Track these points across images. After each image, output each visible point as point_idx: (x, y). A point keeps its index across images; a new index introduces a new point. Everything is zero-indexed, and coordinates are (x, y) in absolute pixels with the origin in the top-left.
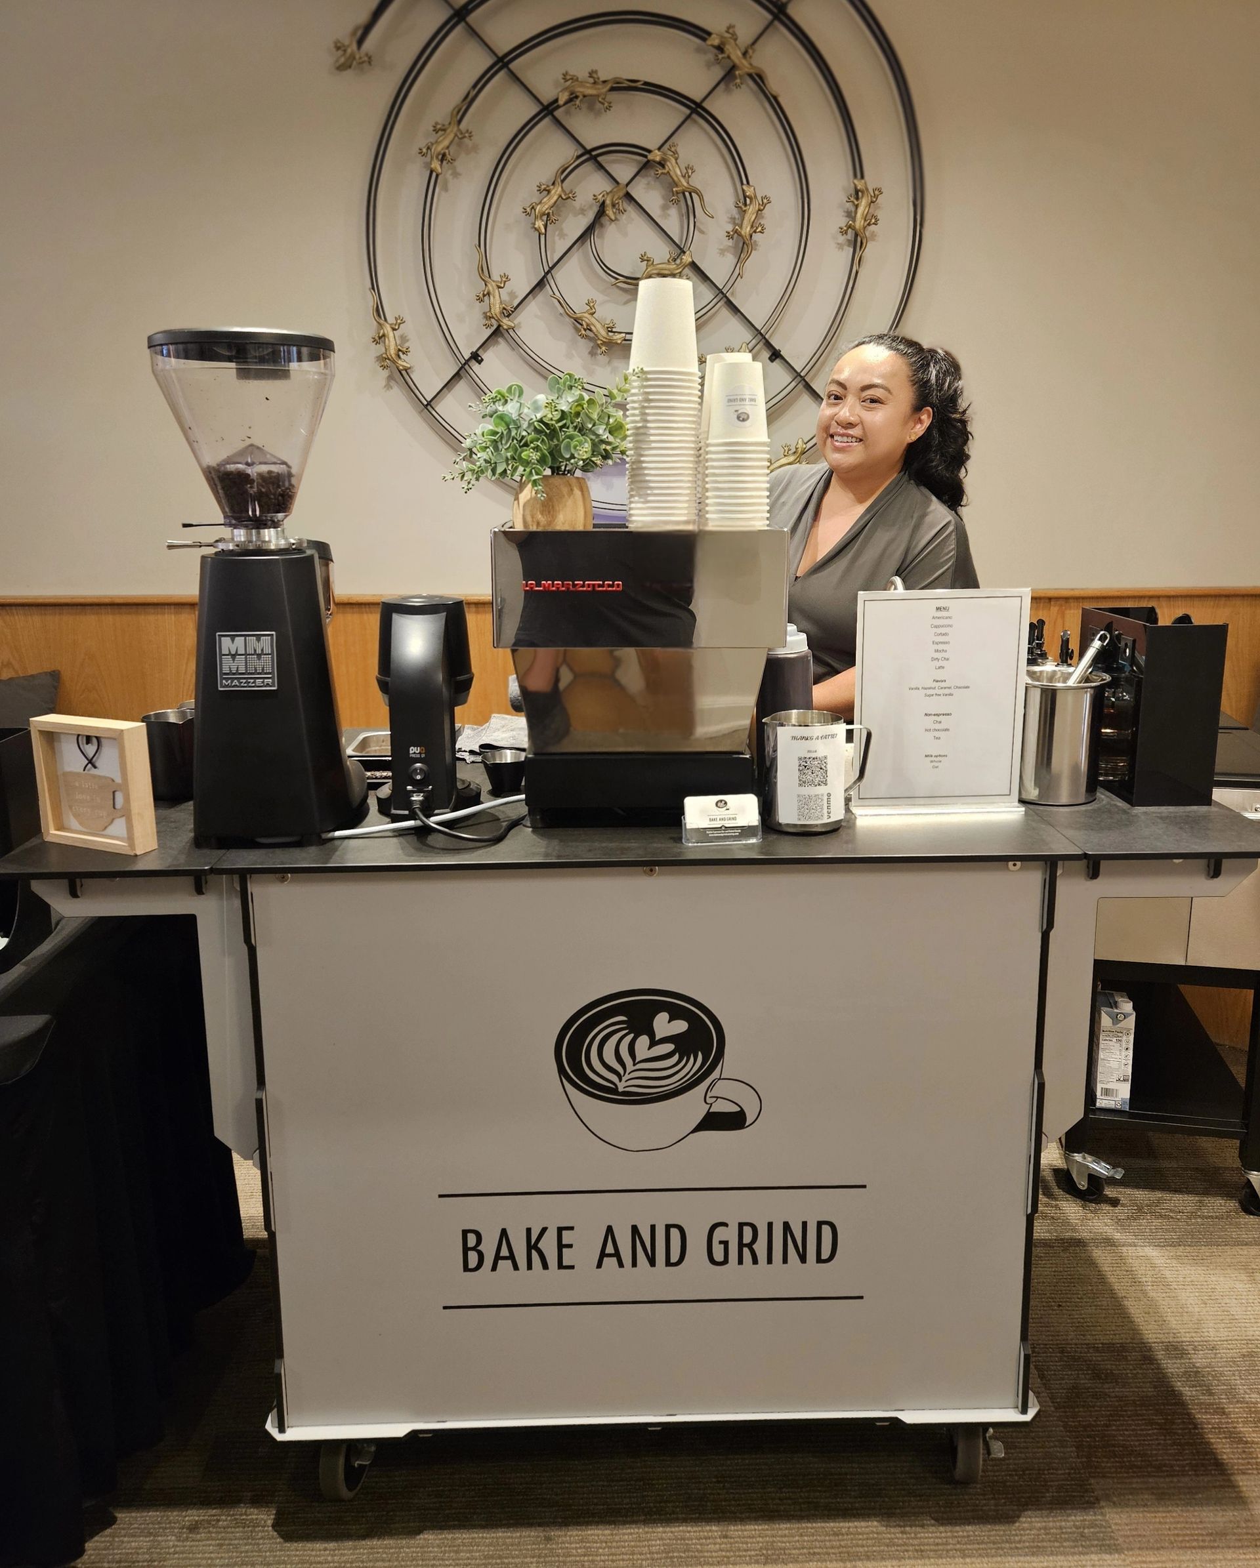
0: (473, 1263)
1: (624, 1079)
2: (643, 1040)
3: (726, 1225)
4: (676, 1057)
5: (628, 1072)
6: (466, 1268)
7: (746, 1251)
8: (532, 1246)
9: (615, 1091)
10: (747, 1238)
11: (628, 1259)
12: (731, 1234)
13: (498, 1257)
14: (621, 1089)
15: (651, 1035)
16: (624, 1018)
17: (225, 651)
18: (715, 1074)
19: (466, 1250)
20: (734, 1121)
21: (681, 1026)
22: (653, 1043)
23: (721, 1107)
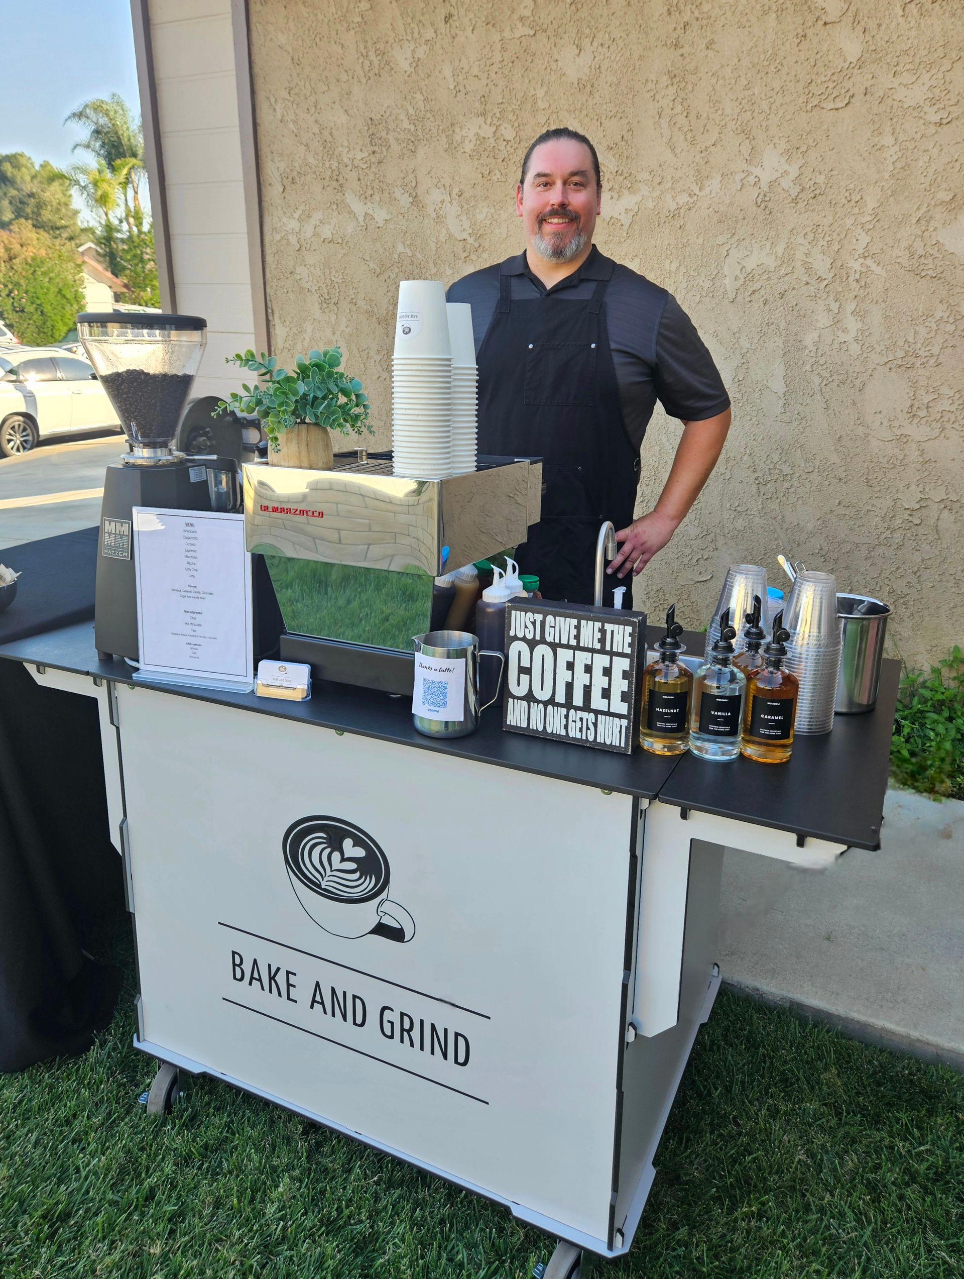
0: (239, 976)
1: (326, 879)
2: (336, 856)
3: (392, 1010)
4: (357, 875)
5: (327, 875)
6: (235, 978)
7: (405, 1033)
8: (272, 978)
9: (319, 886)
10: (407, 1026)
11: (329, 1010)
12: (395, 1017)
13: (252, 978)
14: (323, 886)
15: (342, 853)
16: (325, 836)
17: (106, 531)
18: (383, 895)
19: (234, 965)
20: (397, 935)
21: (360, 853)
22: (343, 860)
23: (386, 921)
